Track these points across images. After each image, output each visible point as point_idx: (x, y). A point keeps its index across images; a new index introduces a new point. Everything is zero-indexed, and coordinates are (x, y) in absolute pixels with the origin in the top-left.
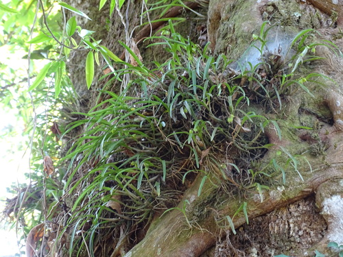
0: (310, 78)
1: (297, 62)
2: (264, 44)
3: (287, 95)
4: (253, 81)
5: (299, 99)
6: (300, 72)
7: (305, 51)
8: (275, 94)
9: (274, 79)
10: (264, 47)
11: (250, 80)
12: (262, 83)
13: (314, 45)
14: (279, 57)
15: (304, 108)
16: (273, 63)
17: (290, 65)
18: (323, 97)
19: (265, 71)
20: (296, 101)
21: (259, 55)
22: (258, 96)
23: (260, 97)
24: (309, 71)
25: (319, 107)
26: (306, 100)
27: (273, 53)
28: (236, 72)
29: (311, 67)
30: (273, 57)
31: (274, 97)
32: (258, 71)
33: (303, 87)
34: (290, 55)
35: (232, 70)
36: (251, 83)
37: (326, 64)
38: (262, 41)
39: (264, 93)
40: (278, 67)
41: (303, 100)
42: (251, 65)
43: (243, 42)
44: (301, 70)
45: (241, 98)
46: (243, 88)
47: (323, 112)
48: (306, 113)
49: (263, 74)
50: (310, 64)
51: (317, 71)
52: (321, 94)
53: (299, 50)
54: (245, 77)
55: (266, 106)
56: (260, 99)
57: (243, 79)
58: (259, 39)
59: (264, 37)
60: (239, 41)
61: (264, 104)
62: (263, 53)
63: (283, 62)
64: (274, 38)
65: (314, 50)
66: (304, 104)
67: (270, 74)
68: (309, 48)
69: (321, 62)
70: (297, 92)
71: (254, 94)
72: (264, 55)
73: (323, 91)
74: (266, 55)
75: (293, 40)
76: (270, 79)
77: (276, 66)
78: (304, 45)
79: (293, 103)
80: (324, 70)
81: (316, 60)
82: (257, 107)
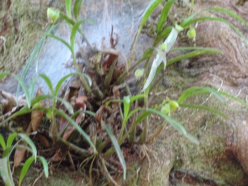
0: (191, 99)
1: (155, 65)
2: (76, 28)
3: (141, 143)
4: (58, 116)
5: (167, 150)
6: (166, 86)
7: (172, 37)
8: (110, 145)
9: (105, 110)
10: (78, 35)
11: (50, 116)
12: (79, 120)
13: (193, 22)
14: (113, 57)
15: (183, 169)
16: (101, 72)
17: (139, 73)
18: (224, 141)
19: (86, 92)
20: (161, 156)
21: (67, 56)
22: (73, 152)
23: (78, 154)
24: (187, 81)
25: (218, 163)
26: (185, 150)
27: (99, 48)
28: (18, 99)
29: (193, 71)
30: (98, 58)
31: (110, 151)
32: (67, 92)
33: (173, 123)
34: (139, 50)
35: (9, 95)
36: (53, 124)
37: (226, 62)
38: (72, 22)
39: (85, 145)
40: (114, 81)
41: (178, 151)
42: (48, 80)
43: (30, 27)
44: (170, 81)
45: (29, 161)
46: (31, 137)
47: (228, 175)
48: (188, 182)
49: (81, 99)
50: (190, 66)
51: (206, 81)
52: (219, 133)
53: (159, 36)
54: (39, 109)
55: (94, 173)
56: (78, 158)
57: (35, 115)
58: (63, 17)
59: (76, 12)
60: (23, 25)
61: (87, 169)
62: (76, 49)
63: (123, 67)
64: (100, 14)
65: (192, 33)
66: (181, 162)
67: (98, 98)
68: (180, 28)
69: (214, 60)
70: (162, 133)
71: (64, 147)
72: (79, 55)
73: (225, 127)
74: (84, 54)
75: (143, 14)
76: (95, 109)
77: (109, 78)
78: (171, 23)
79: (154, 161)
80: (222, 76)
81: (202, 56)
82: (73, 178)
